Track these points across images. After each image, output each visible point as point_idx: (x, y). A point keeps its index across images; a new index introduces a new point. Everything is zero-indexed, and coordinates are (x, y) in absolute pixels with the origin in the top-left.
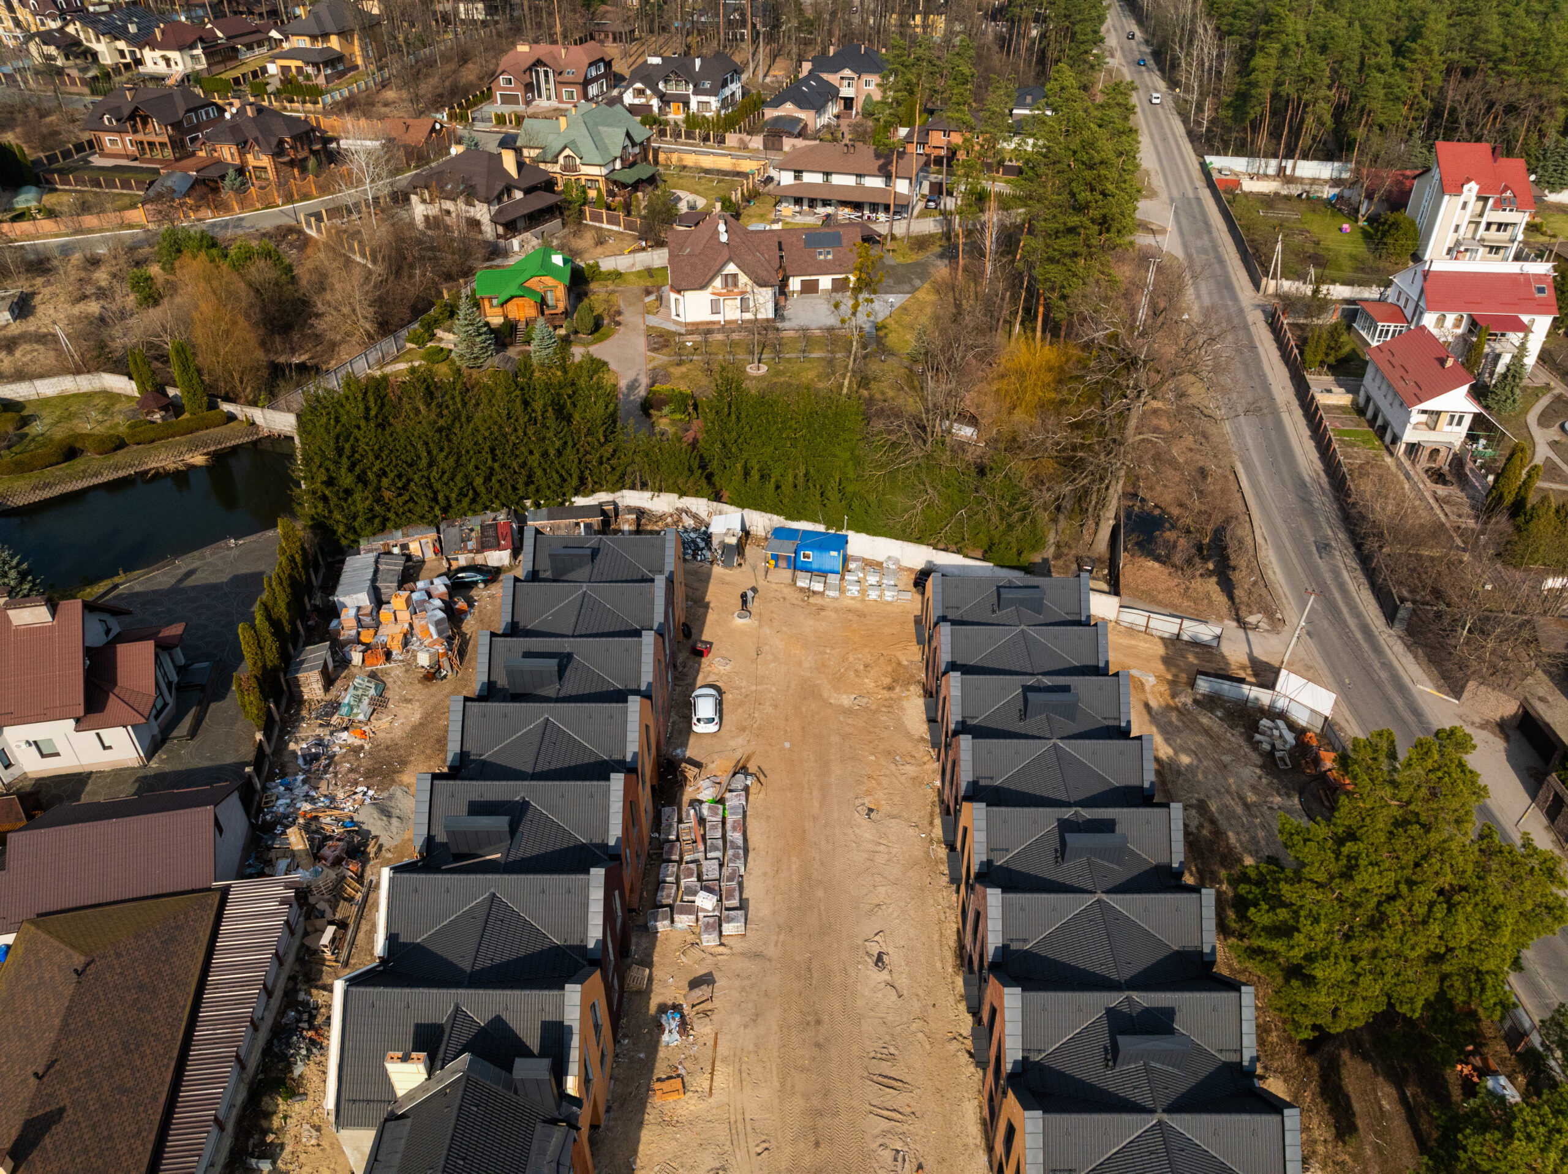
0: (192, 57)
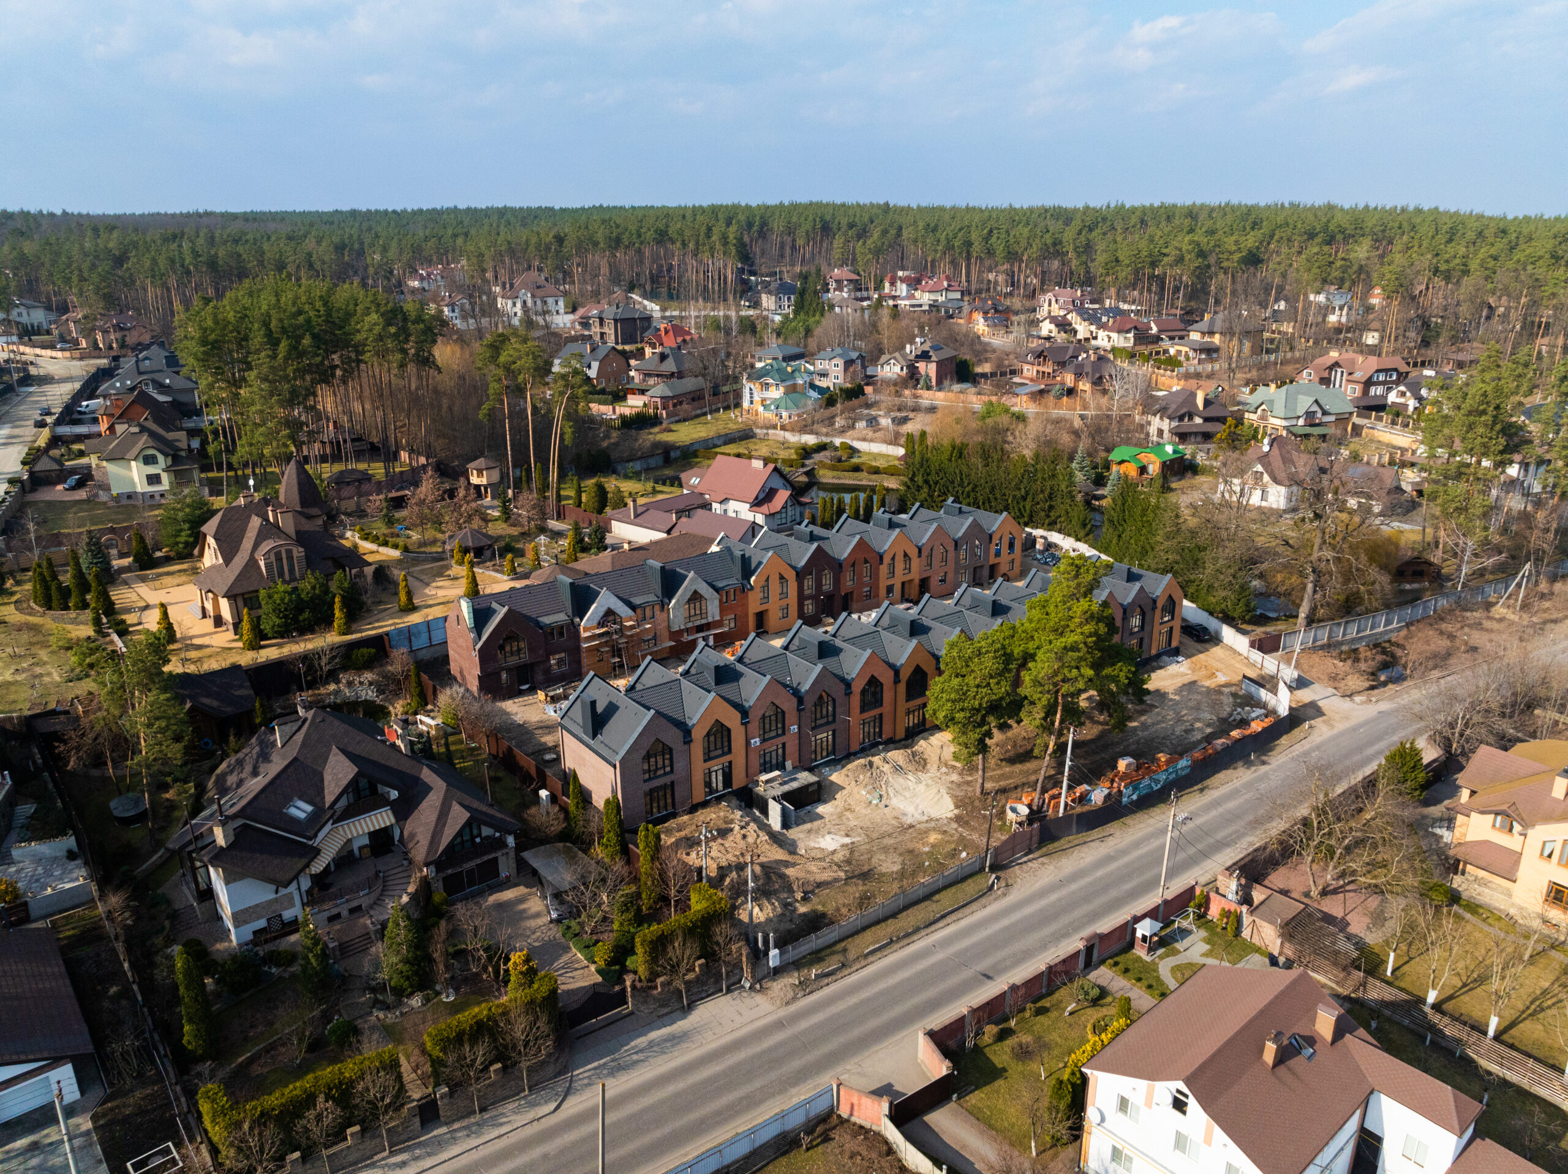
0: (1125, 338)
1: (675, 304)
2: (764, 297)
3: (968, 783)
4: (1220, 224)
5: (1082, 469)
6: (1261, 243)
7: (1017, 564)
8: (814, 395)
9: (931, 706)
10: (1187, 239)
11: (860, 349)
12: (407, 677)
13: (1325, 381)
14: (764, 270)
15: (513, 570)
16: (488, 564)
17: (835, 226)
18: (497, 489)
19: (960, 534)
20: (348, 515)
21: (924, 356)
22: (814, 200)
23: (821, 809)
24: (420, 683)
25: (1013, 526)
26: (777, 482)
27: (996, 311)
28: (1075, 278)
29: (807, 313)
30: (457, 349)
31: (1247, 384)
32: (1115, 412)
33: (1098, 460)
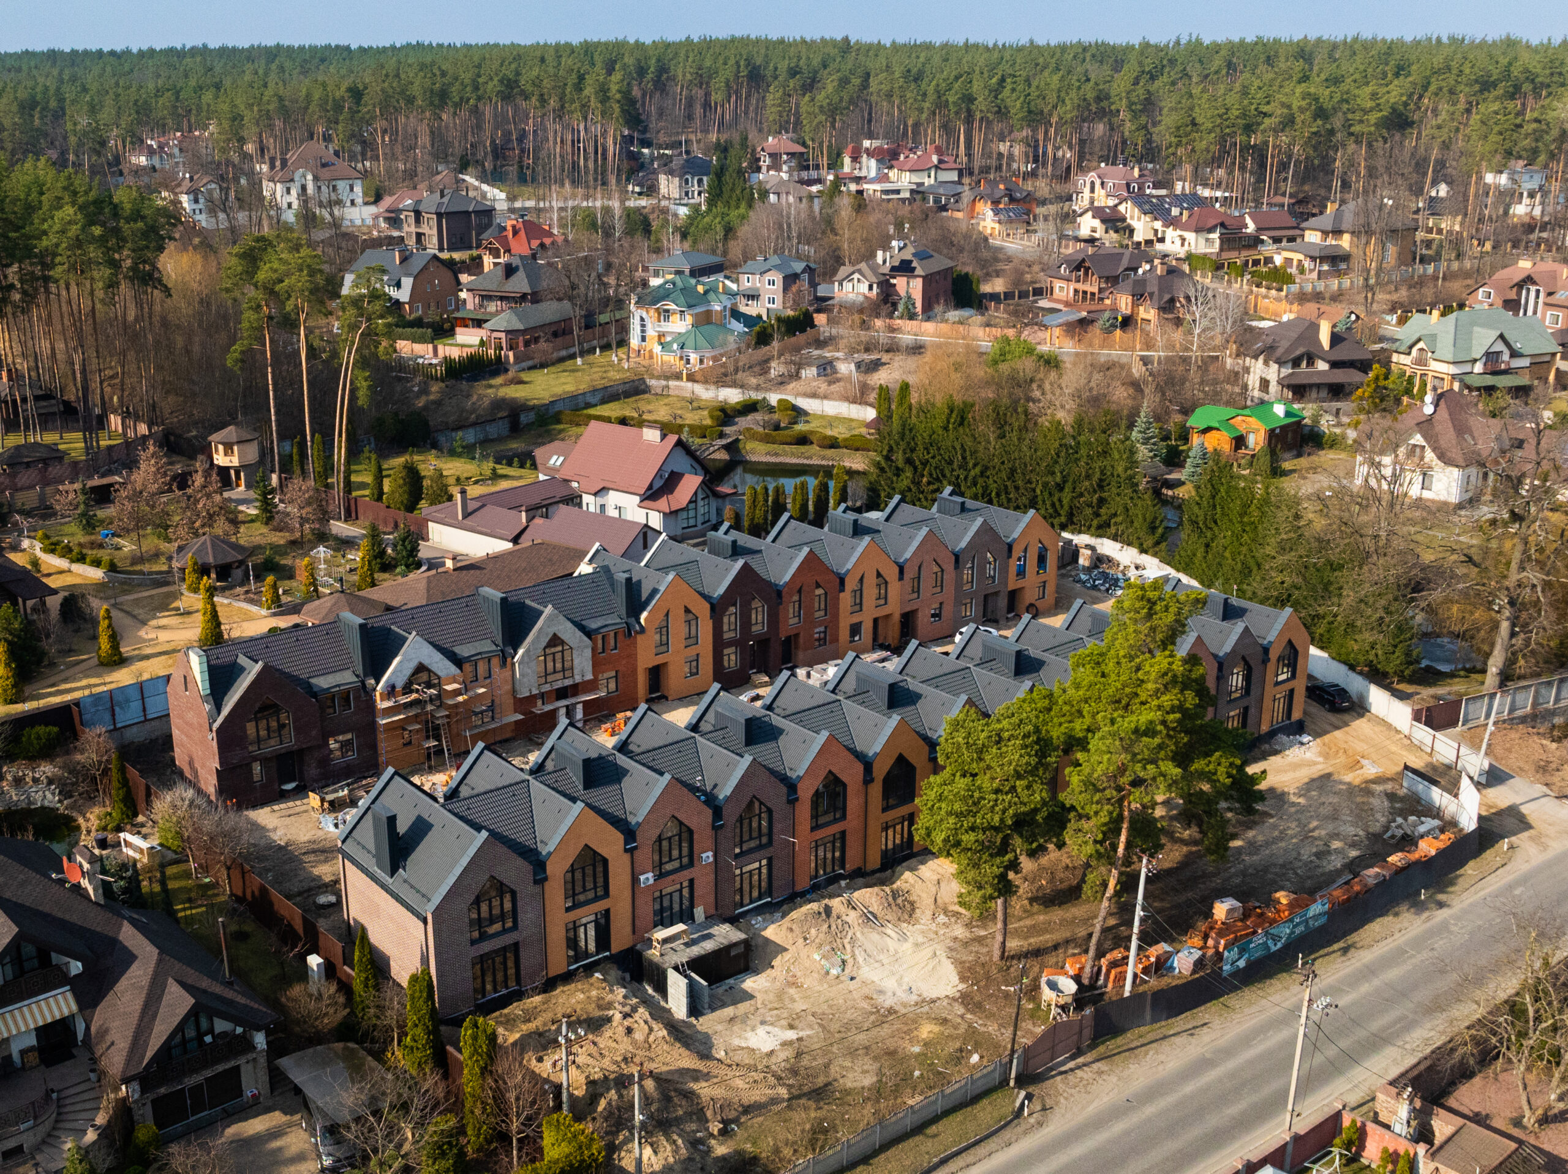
0: (1207, 240)
1: (528, 190)
2: (662, 178)
3: (979, 940)
4: (1347, 67)
5: (1146, 441)
6: (1410, 96)
7: (1050, 588)
8: (738, 327)
9: (923, 821)
10: (1299, 90)
11: (807, 258)
12: (106, 772)
13: (1512, 305)
14: (662, 138)
15: (276, 600)
16: (239, 590)
17: (769, 73)
18: (255, 473)
19: (963, 544)
20: (27, 514)
21: (905, 268)
22: (738, 34)
23: (750, 983)
24: (125, 783)
25: (1043, 531)
26: (682, 462)
27: (1012, 200)
28: (1130, 150)
29: (728, 204)
30: (198, 258)
31: (1393, 310)
32: (1195, 353)
33: (1171, 426)
